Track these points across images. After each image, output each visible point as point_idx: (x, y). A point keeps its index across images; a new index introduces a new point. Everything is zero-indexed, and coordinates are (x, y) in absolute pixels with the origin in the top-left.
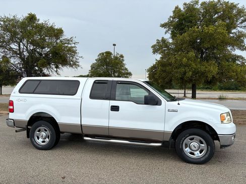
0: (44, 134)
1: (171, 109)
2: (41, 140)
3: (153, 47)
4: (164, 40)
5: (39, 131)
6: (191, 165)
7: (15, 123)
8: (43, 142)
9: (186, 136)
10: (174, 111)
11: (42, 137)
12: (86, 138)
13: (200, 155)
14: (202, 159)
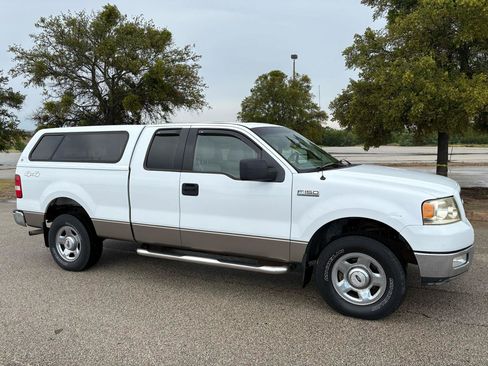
0: (71, 240)
1: (305, 189)
2: (67, 252)
3: (347, 52)
4: (370, 35)
5: (64, 234)
6: (346, 320)
7: (27, 218)
8: (72, 255)
9: (338, 253)
10: (309, 194)
11: (69, 246)
12: (141, 251)
13: (371, 298)
14: (374, 309)
